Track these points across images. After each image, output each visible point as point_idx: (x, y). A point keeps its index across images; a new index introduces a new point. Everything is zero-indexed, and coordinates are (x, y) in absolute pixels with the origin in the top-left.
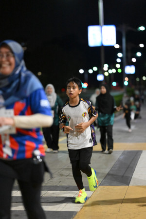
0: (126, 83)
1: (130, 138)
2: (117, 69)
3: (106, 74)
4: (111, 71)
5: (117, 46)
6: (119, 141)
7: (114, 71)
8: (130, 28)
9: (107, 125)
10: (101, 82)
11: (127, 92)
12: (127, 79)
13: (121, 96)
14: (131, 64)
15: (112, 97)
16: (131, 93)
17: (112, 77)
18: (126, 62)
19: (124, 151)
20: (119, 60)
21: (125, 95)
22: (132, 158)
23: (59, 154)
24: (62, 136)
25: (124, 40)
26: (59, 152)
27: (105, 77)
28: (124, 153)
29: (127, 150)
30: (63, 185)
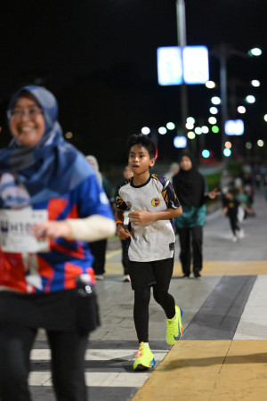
0: (227, 152)
1: (235, 253)
2: (210, 126)
3: (191, 136)
4: (199, 131)
5: (211, 85)
6: (216, 257)
7: (205, 130)
8: (234, 52)
9: (192, 226)
10: (181, 149)
11: (230, 168)
12: (228, 145)
13: (219, 175)
14: (236, 116)
15: (201, 178)
16: (236, 171)
17: (202, 141)
18: (228, 113)
19: (224, 277)
20: (214, 111)
21: (225, 173)
22: (239, 289)
23: (106, 282)
24: (112, 250)
25: (223, 74)
26: (105, 278)
27: (189, 141)
28: (224, 280)
29: (229, 274)
30: (113, 338)
